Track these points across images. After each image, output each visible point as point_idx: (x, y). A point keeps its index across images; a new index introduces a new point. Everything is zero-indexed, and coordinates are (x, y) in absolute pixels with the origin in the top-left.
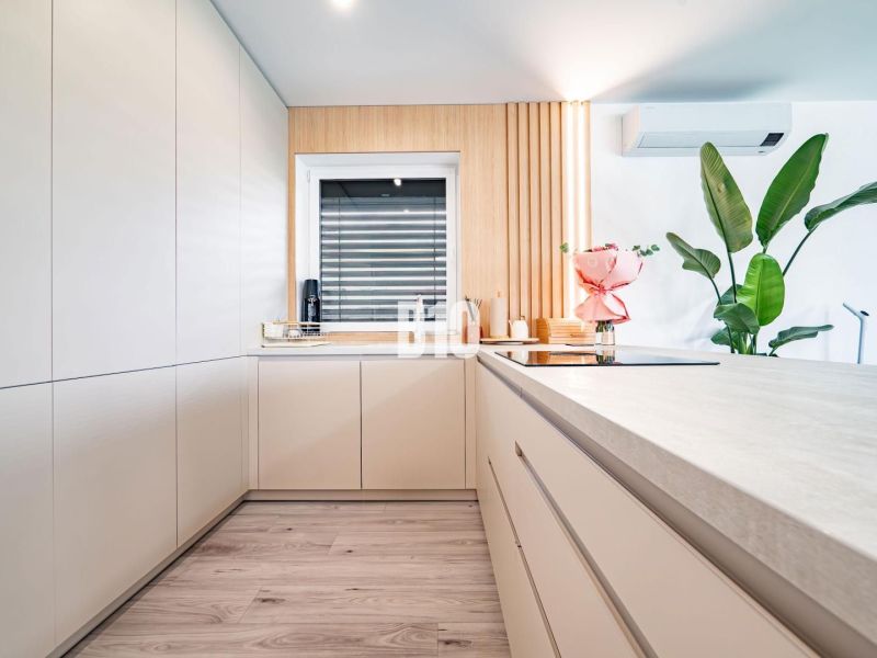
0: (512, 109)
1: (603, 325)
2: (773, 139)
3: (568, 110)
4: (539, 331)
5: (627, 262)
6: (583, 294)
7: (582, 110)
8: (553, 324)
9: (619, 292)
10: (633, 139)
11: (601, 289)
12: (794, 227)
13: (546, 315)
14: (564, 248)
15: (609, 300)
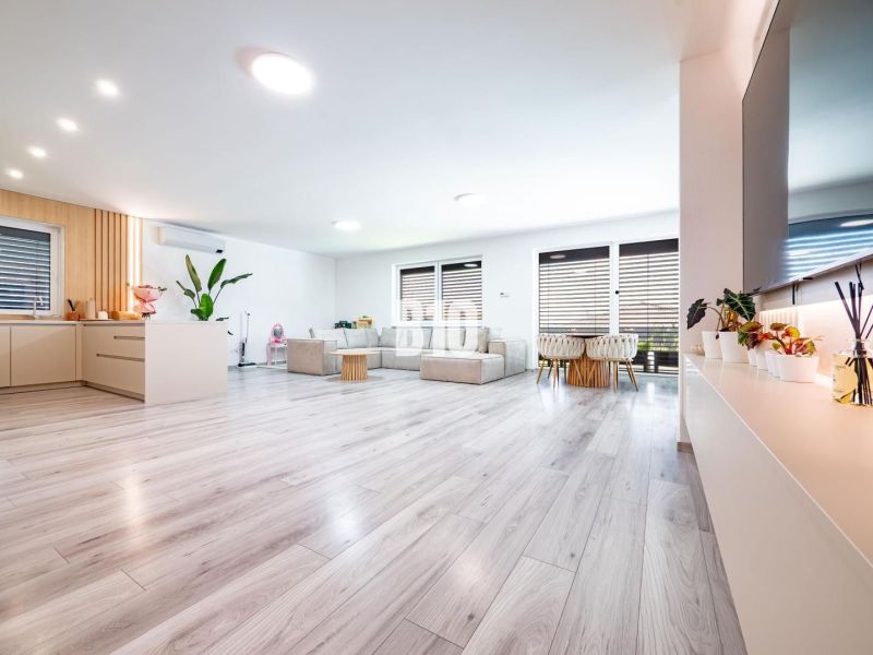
0: (98, 213)
1: (145, 315)
2: (220, 251)
3: (131, 221)
4: (114, 316)
5: (154, 293)
6: (138, 303)
7: (138, 221)
8: (122, 313)
9: (153, 303)
10: (163, 240)
11: (145, 301)
12: (217, 286)
13: (117, 309)
14: (127, 284)
15: (147, 306)
